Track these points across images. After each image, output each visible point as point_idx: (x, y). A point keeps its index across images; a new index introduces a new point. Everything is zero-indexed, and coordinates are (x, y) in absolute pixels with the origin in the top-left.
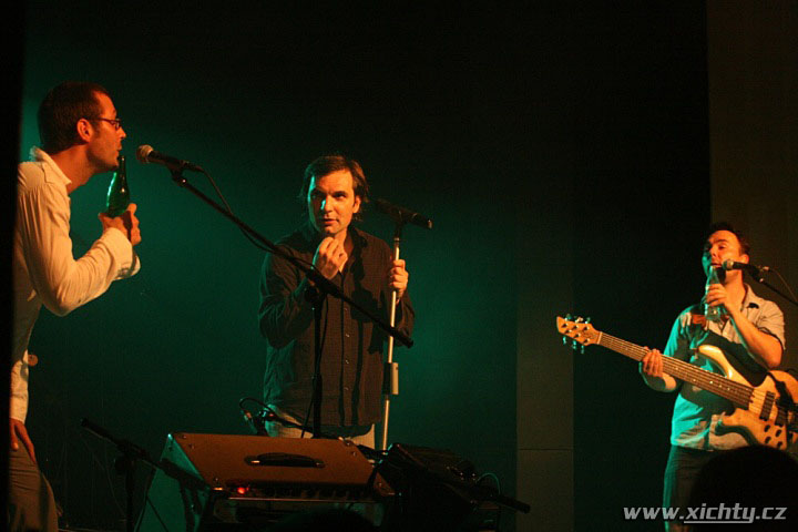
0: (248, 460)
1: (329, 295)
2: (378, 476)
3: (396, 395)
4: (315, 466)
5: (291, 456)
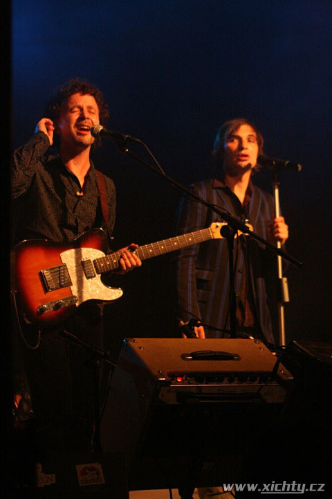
0: (183, 357)
2: (281, 365)
3: (287, 302)
4: (233, 359)
5: (215, 352)
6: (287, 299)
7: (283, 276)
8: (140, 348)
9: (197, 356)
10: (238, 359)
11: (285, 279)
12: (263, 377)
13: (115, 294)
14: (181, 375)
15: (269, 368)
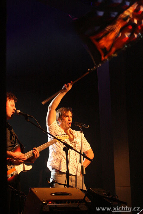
0: (51, 194)
2: (86, 197)
3: (85, 174)
4: (69, 195)
5: (62, 193)
8: (36, 191)
9: (56, 194)
10: (71, 195)
12: (80, 201)
13: (29, 168)
14: (51, 201)
15: (82, 198)
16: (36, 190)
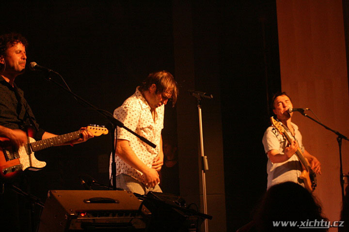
0: (85, 201)
1: (118, 127)
2: (143, 206)
3: (207, 170)
4: (115, 203)
6: (207, 168)
7: (205, 155)
8: (59, 196)
9: (93, 201)
10: (118, 203)
11: (206, 157)
12: (133, 213)
13: (42, 164)
14: (83, 212)
15: (137, 208)
16: (59, 194)
